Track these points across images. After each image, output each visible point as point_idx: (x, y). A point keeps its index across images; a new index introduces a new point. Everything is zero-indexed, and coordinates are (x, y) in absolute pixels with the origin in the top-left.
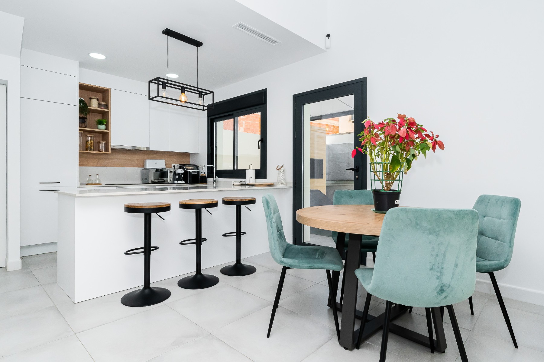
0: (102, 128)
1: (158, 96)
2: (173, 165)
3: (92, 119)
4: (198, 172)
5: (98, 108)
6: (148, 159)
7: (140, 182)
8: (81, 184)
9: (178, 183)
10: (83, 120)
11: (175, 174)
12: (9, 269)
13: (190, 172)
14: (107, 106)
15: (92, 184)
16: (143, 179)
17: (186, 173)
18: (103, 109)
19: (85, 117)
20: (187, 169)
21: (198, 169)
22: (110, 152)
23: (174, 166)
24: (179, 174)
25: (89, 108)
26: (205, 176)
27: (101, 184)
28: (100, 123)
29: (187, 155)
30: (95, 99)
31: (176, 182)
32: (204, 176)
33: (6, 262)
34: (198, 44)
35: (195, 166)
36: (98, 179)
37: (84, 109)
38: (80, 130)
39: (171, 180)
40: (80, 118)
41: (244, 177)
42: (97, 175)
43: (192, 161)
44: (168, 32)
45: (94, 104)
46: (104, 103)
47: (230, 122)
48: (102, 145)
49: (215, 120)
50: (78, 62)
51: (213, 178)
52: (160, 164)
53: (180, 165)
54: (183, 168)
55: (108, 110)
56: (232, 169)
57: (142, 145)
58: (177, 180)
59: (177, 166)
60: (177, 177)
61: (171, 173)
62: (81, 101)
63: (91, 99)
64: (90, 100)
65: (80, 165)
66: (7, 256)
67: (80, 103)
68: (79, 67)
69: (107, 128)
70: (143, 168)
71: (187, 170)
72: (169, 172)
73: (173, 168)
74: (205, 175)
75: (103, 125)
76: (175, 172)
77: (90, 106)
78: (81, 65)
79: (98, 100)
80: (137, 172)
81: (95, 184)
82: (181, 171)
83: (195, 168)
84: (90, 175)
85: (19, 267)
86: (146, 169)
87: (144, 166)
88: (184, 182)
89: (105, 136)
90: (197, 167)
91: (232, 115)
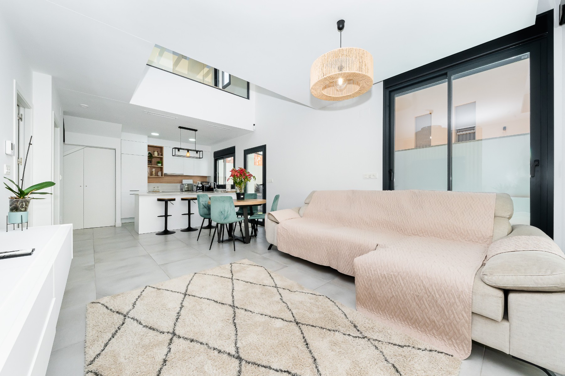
0: (160, 165)
1: (175, 155)
3: (154, 160)
4: (210, 186)
5: (158, 156)
6: (184, 180)
7: (180, 191)
8: (150, 191)
10: (150, 162)
12: (116, 226)
13: (206, 187)
14: (162, 155)
15: (155, 191)
16: (181, 189)
17: (203, 186)
18: (160, 156)
19: (151, 160)
22: (164, 176)
23: (198, 183)
25: (153, 156)
28: (159, 163)
29: (206, 177)
33: (115, 224)
34: (196, 130)
36: (158, 189)
37: (150, 156)
38: (148, 166)
40: (148, 161)
41: (225, 188)
42: (158, 187)
43: (207, 180)
44: (180, 127)
45: (156, 154)
46: (161, 153)
47: (222, 160)
48: (160, 174)
49: (219, 159)
52: (190, 182)
53: (201, 182)
54: (202, 184)
55: (162, 157)
56: (222, 184)
58: (199, 190)
60: (198, 188)
62: (149, 153)
63: (154, 151)
65: (148, 183)
66: (116, 221)
67: (149, 154)
69: (162, 165)
71: (204, 184)
72: (195, 186)
76: (198, 186)
78: (148, 137)
79: (157, 152)
80: (179, 185)
81: (157, 192)
82: (200, 185)
84: (154, 187)
85: (121, 226)
87: (182, 183)
88: (202, 191)
89: (161, 169)
90: (209, 183)
91: (223, 157)
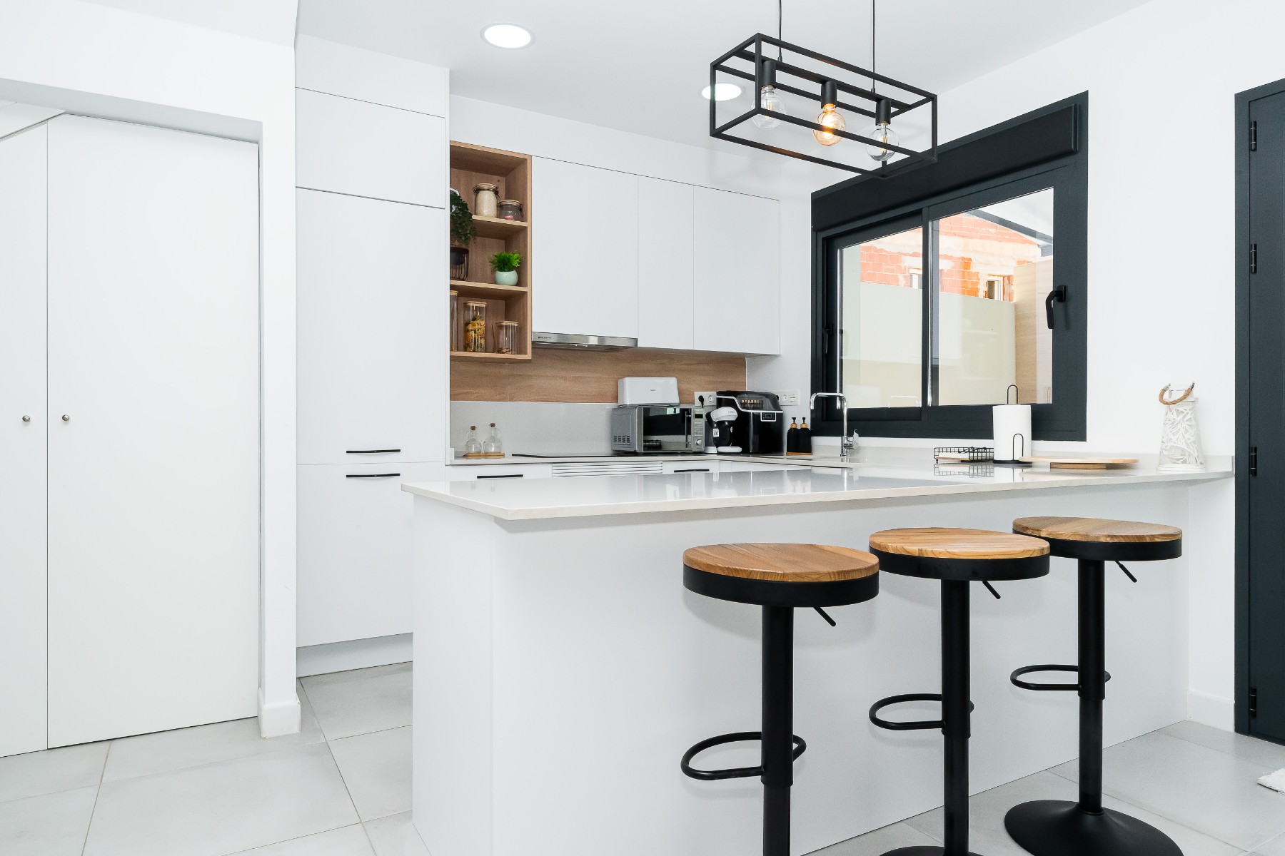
0: (507, 279)
1: (759, 110)
2: (697, 395)
3: (481, 255)
4: (781, 417)
5: (499, 216)
6: (628, 376)
7: (604, 447)
8: (457, 457)
9: (719, 453)
10: (459, 256)
11: (709, 422)
12: (266, 723)
13: (755, 417)
14: (521, 212)
15: (478, 455)
16: (615, 439)
17: (743, 417)
18: (509, 221)
19: (464, 246)
20: (744, 405)
21: (777, 406)
22: (529, 356)
23: (701, 399)
24: (720, 424)
25: (474, 217)
26: (807, 429)
27: (503, 455)
28: (504, 265)
29: (735, 362)
30: (488, 190)
31: (713, 449)
32: (802, 429)
33: (259, 703)
35: (767, 395)
36: (493, 439)
37: (462, 221)
38: (452, 287)
39: (699, 442)
40: (453, 250)
41: (987, 433)
42: (493, 425)
43: (754, 382)
45: (487, 207)
46: (515, 203)
48: (509, 337)
49: (838, 241)
50: (449, 70)
51: (841, 434)
52: (664, 391)
53: (719, 393)
54: (731, 404)
55: (523, 224)
56: (919, 404)
57: (617, 330)
58: (718, 443)
59: (711, 397)
60: (716, 433)
61: (699, 419)
62: (454, 199)
63: (478, 190)
64: (476, 196)
65: (453, 397)
67: (452, 205)
68: (451, 92)
69: (521, 279)
70: (614, 405)
71: (747, 408)
72: (692, 416)
73: (698, 403)
74: (804, 426)
75: (510, 270)
76: (708, 416)
77: (475, 214)
78: (456, 84)
79: (496, 193)
81: (487, 455)
82: (728, 414)
83: (768, 402)
84: (473, 428)
85: (296, 729)
86: (625, 407)
87: (616, 399)
88: (738, 449)
89: (513, 304)
90: (774, 400)
91: (918, 213)
